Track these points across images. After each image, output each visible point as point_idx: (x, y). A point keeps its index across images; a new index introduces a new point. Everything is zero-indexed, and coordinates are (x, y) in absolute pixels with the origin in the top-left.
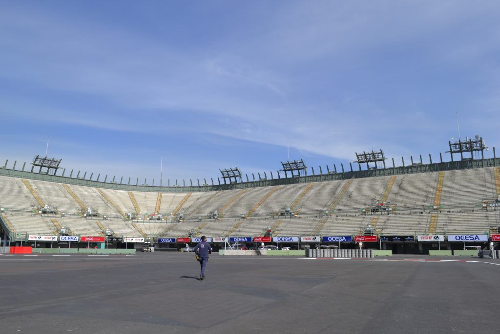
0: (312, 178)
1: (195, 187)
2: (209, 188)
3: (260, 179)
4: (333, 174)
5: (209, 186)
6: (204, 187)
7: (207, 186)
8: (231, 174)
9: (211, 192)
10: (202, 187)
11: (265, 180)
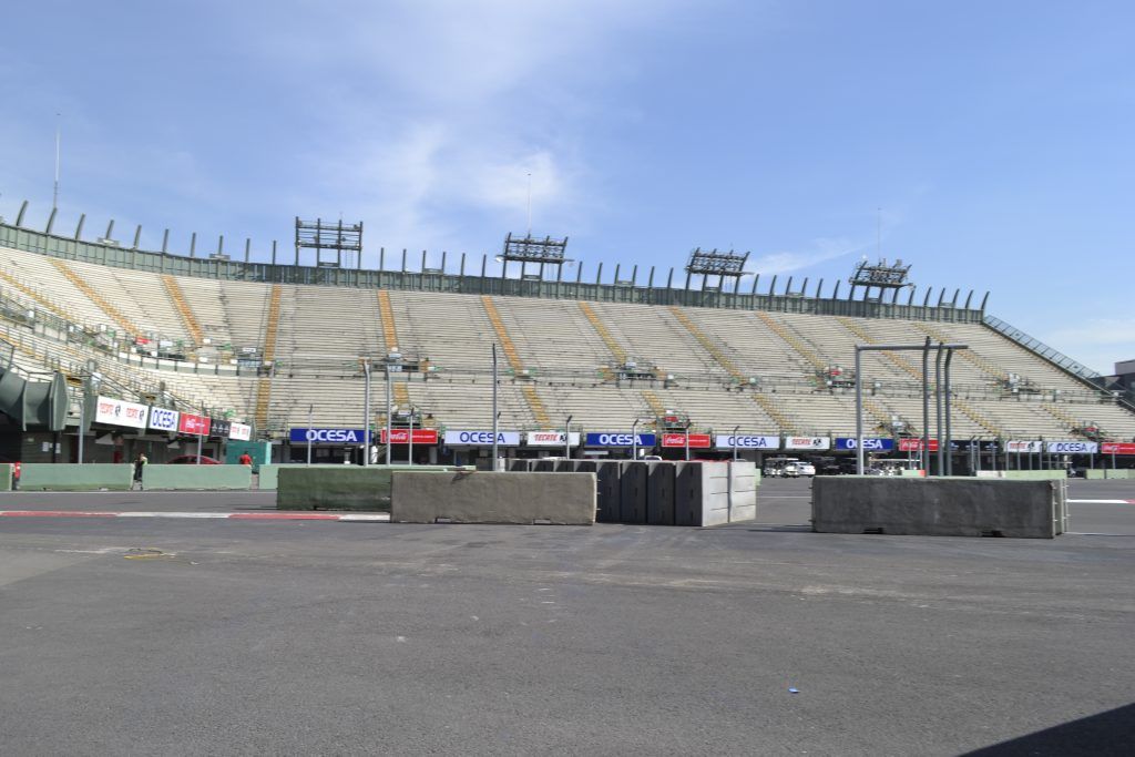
0: (573, 288)
1: (179, 258)
2: (232, 270)
3: (424, 269)
4: (626, 289)
5: (234, 264)
6: (217, 262)
7: (225, 263)
8: (329, 238)
9: (240, 282)
10: (206, 262)
11: (440, 276)
